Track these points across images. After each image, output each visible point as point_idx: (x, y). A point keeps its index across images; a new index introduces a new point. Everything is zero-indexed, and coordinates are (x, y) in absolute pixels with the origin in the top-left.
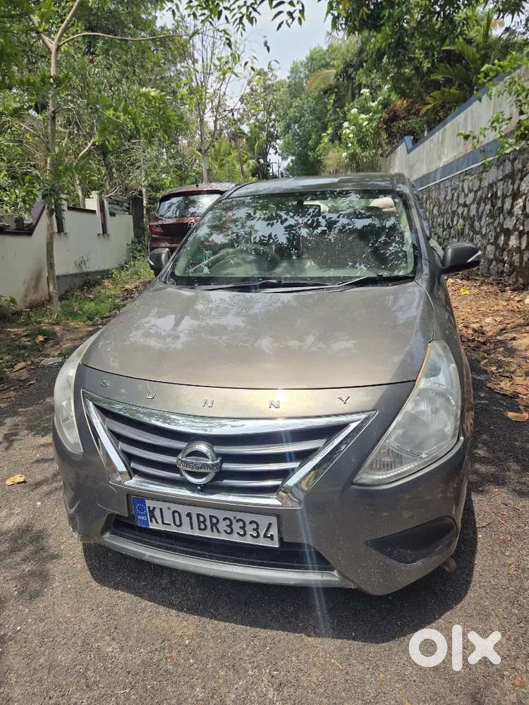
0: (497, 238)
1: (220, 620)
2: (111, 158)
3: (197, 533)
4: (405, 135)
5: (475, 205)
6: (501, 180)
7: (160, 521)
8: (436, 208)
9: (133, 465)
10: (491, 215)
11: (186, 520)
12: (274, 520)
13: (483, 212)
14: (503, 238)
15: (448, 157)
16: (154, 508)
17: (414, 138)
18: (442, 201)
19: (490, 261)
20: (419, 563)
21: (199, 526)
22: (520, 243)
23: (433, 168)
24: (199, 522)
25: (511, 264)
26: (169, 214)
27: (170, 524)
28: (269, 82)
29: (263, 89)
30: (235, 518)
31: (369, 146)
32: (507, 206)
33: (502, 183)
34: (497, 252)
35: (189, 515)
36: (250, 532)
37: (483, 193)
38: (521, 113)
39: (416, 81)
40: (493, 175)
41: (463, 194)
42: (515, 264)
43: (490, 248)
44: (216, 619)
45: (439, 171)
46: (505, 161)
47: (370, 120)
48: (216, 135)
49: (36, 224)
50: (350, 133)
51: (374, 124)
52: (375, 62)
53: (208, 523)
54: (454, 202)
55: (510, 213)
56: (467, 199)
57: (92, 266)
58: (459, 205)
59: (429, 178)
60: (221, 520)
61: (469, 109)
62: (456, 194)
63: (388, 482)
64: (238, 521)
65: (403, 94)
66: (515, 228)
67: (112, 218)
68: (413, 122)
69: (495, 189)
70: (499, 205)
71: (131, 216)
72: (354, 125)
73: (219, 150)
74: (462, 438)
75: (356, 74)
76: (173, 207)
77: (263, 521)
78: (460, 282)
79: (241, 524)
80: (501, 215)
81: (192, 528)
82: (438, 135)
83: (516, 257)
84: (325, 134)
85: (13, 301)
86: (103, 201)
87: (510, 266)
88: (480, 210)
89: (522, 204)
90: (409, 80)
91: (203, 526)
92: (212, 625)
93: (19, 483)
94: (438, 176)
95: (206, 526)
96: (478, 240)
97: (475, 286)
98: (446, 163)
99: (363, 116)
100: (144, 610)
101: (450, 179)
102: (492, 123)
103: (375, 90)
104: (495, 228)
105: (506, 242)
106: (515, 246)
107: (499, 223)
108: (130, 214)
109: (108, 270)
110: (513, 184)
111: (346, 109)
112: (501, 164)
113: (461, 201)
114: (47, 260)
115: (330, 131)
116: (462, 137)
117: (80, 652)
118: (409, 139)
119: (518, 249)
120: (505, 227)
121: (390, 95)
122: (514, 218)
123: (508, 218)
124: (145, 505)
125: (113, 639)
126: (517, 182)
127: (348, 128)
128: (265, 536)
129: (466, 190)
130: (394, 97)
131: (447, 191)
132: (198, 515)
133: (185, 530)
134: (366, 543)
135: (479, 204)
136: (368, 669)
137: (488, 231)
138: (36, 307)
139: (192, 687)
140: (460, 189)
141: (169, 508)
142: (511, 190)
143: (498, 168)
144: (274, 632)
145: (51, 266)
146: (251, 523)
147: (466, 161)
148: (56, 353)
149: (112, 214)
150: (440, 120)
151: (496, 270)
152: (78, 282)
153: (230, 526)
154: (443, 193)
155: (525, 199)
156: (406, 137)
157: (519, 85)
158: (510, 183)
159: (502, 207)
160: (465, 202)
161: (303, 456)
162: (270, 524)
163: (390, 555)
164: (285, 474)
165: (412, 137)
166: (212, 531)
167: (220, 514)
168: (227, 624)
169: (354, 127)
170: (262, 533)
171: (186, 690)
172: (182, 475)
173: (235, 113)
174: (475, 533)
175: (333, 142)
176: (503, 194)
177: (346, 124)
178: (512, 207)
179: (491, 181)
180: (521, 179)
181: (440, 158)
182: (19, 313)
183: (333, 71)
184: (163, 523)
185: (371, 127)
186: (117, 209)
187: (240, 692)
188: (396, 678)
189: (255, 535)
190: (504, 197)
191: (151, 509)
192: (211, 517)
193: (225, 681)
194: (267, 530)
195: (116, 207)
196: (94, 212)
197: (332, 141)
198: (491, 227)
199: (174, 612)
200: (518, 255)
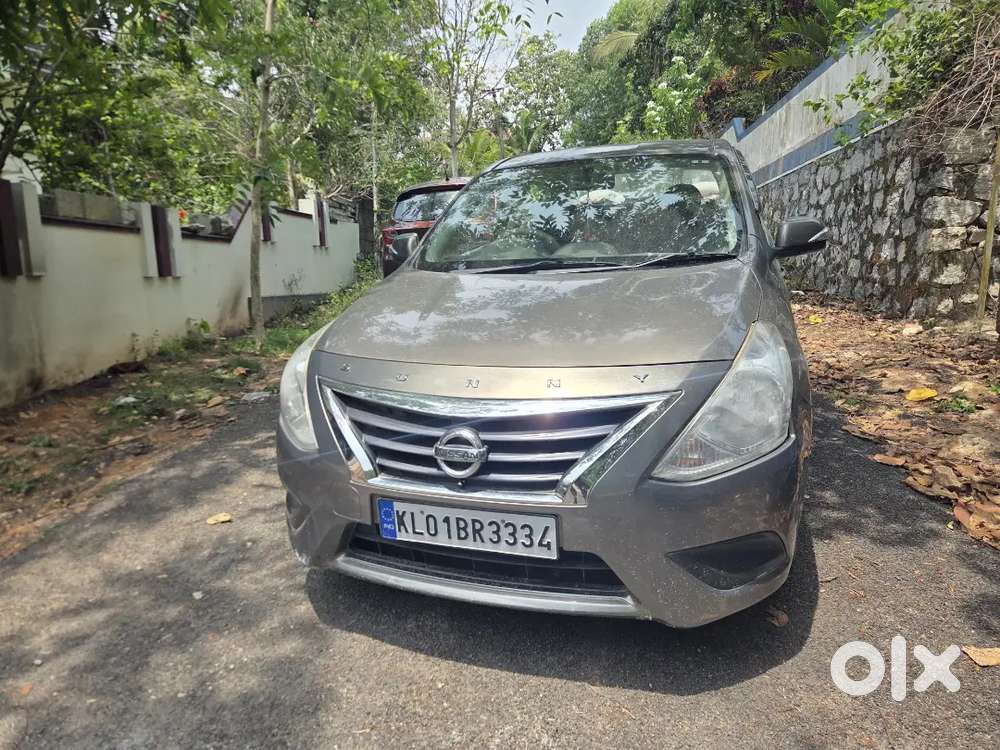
0: (863, 248)
1: (481, 666)
2: (335, 146)
3: (455, 544)
4: (734, 116)
5: (833, 206)
6: (868, 169)
7: (410, 530)
8: (777, 213)
9: (379, 460)
10: (855, 217)
11: (442, 527)
12: (551, 522)
13: (843, 214)
14: (871, 247)
15: (795, 140)
16: (404, 513)
17: (746, 121)
18: (786, 203)
19: (854, 281)
20: (736, 591)
21: (459, 534)
22: (896, 254)
23: (773, 158)
24: (459, 529)
25: (883, 283)
26: (408, 217)
27: (422, 534)
28: (545, 54)
29: (538, 63)
30: (503, 521)
31: (682, 131)
32: (877, 204)
33: (869, 172)
34: (864, 267)
35: (447, 520)
36: (522, 539)
37: (843, 187)
38: (894, 74)
39: (750, 42)
40: (857, 162)
41: (815, 191)
42: (890, 283)
43: (854, 264)
44: (475, 664)
45: (781, 163)
46: (873, 142)
47: (685, 98)
48: (471, 126)
49: (237, 227)
50: (656, 116)
51: (691, 102)
52: (691, 18)
53: (470, 530)
54: (803, 204)
55: (882, 213)
56: (821, 197)
57: (305, 288)
58: (810, 206)
59: (768, 172)
60: (486, 524)
61: (824, 75)
62: (804, 193)
63: (695, 478)
64: (507, 525)
65: (730, 61)
66: (889, 234)
67: (333, 225)
68: (746, 99)
69: (860, 182)
70: (866, 202)
71: (357, 225)
72: (662, 104)
73: (475, 144)
74: (793, 436)
75: (666, 39)
76: (414, 207)
77: (539, 524)
78: (810, 308)
79: (511, 529)
80: (869, 217)
81: (450, 537)
82: (779, 114)
83: (891, 274)
84: (621, 122)
85: (204, 326)
86: (322, 203)
87: (882, 285)
88: (840, 212)
89: (898, 199)
90: (741, 40)
91: (463, 534)
92: (469, 671)
93: (223, 522)
94: (780, 169)
95: (467, 535)
96: (836, 253)
97: (832, 314)
98: (792, 150)
99: (675, 93)
100: (385, 653)
101: (798, 172)
102: (853, 87)
103: (692, 59)
104: (861, 235)
105: (877, 253)
106: (889, 258)
107: (866, 228)
108: (356, 222)
109: (326, 294)
110: (885, 172)
111: (651, 86)
112: (869, 146)
113: (813, 201)
114: (252, 272)
115: (628, 117)
116: (811, 107)
117: (308, 692)
118: (739, 121)
119: (893, 262)
120: (875, 232)
121: (713, 64)
122: (887, 219)
123: (879, 222)
124: (392, 509)
125: (348, 681)
126: (891, 169)
127: (653, 109)
128: (540, 544)
129: (820, 186)
130: (719, 64)
131: (792, 189)
132: (458, 520)
133: (442, 541)
134: (666, 555)
135: (838, 204)
136: (669, 721)
137: (851, 239)
138: (233, 335)
139: (447, 731)
140: (811, 184)
141: (422, 512)
142: (882, 182)
143: (864, 152)
144: (549, 680)
145: (255, 279)
146: (523, 527)
147: (819, 146)
148: (262, 388)
149: (333, 221)
150: (783, 94)
151: (862, 292)
152: (288, 308)
153: (497, 532)
154: (787, 191)
155: (903, 192)
156: (735, 119)
157: (890, 37)
158: (880, 171)
159: (871, 204)
160: (818, 202)
161: (588, 444)
162: (547, 529)
163: (697, 574)
164: (565, 466)
165: (744, 119)
166: (475, 540)
167: (486, 517)
168: (489, 670)
169: (661, 107)
170: (536, 541)
171: (439, 733)
172: (439, 468)
173: (498, 94)
174: (816, 588)
175: (633, 132)
176: (871, 188)
177: (651, 104)
178: (885, 204)
179: (854, 172)
180: (897, 166)
181: (783, 144)
182: (211, 342)
183: (634, 36)
184: (415, 532)
185: (686, 107)
186: (339, 215)
187: (507, 736)
188: (705, 732)
189: (528, 543)
190: (873, 191)
191: (400, 514)
192: (474, 521)
193: (488, 726)
194: (543, 537)
195: (338, 211)
196: (309, 216)
197: (631, 130)
198: (855, 234)
199: (422, 657)
200: (894, 271)
